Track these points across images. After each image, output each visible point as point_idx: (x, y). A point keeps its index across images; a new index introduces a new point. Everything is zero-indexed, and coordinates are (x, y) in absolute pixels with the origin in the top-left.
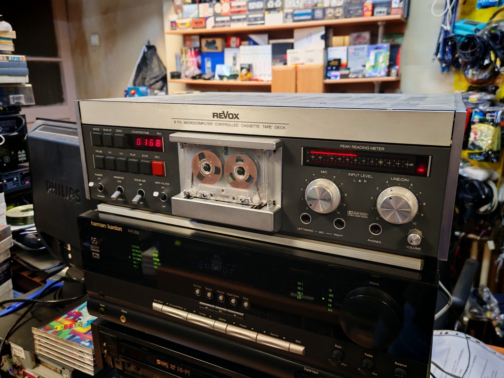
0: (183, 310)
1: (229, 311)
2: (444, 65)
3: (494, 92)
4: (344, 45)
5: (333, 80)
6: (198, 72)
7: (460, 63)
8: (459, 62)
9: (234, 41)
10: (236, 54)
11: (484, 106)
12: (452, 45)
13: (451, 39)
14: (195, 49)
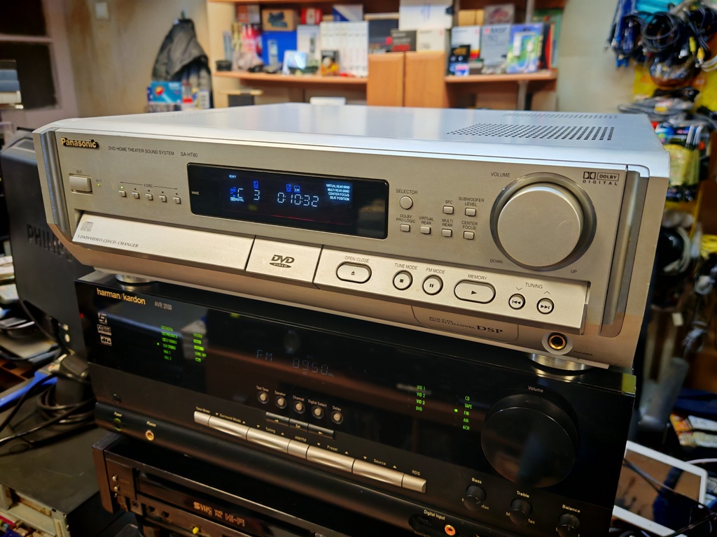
0: (241, 423)
1: (311, 426)
2: (621, 57)
3: (692, 99)
4: (475, 24)
5: (457, 78)
6: (257, 61)
7: (644, 54)
8: (642, 52)
9: (311, 14)
10: (315, 34)
11: (676, 119)
12: (633, 27)
13: (633, 18)
14: (253, 25)
